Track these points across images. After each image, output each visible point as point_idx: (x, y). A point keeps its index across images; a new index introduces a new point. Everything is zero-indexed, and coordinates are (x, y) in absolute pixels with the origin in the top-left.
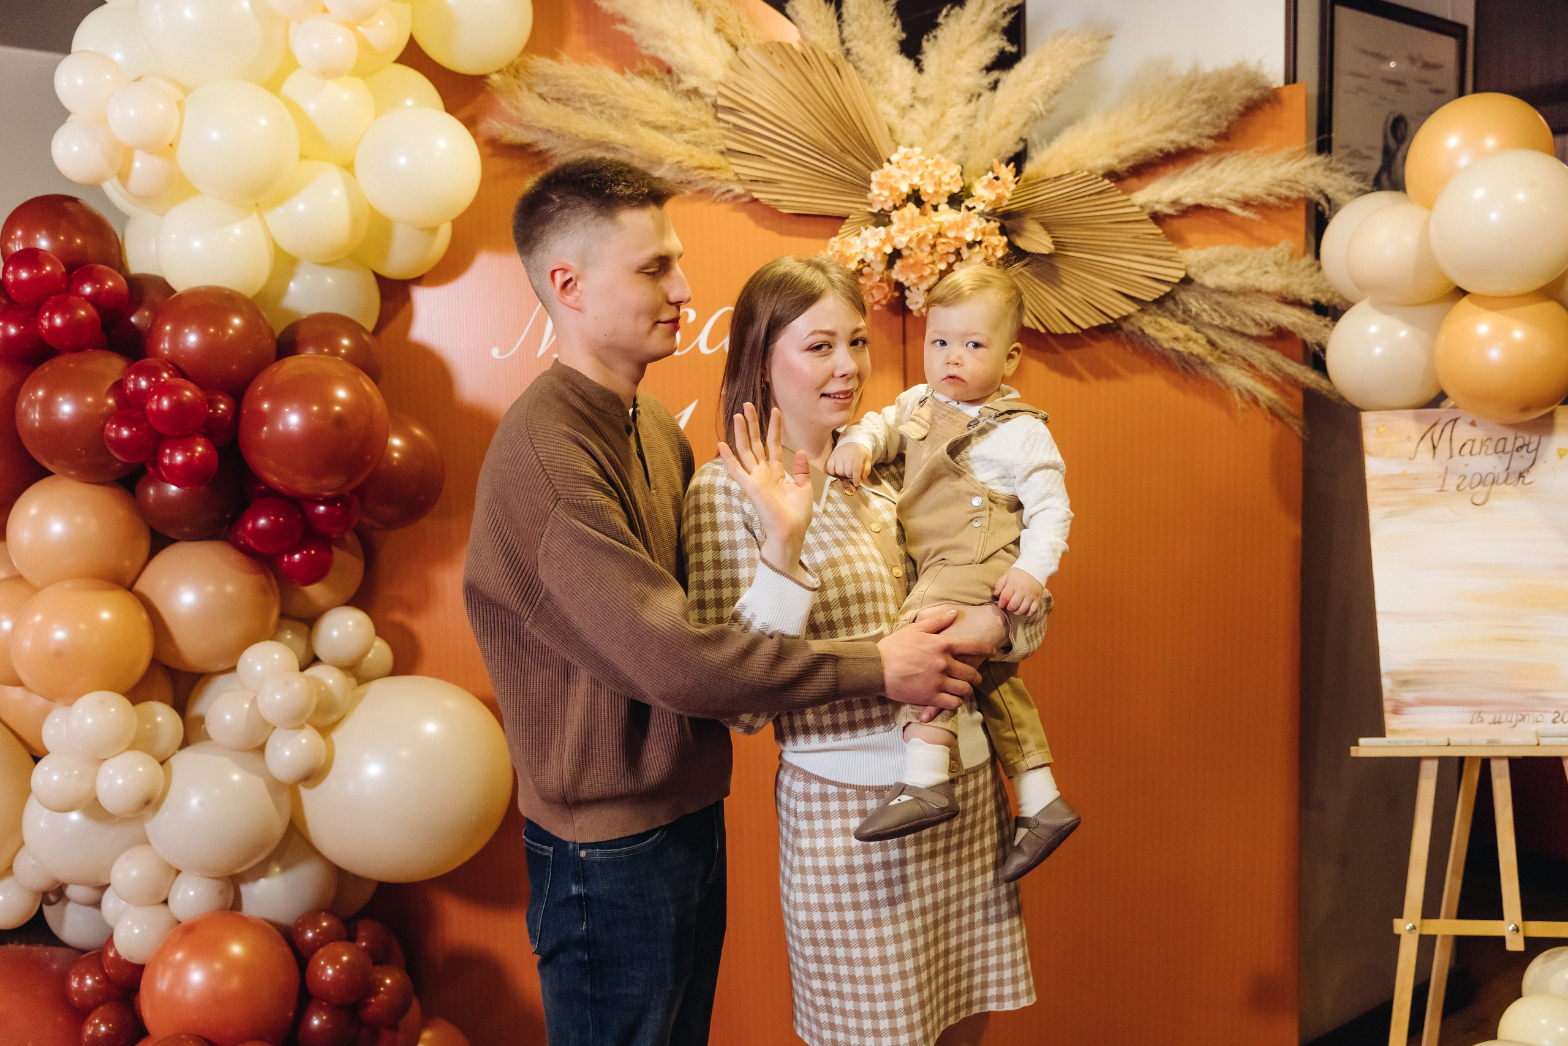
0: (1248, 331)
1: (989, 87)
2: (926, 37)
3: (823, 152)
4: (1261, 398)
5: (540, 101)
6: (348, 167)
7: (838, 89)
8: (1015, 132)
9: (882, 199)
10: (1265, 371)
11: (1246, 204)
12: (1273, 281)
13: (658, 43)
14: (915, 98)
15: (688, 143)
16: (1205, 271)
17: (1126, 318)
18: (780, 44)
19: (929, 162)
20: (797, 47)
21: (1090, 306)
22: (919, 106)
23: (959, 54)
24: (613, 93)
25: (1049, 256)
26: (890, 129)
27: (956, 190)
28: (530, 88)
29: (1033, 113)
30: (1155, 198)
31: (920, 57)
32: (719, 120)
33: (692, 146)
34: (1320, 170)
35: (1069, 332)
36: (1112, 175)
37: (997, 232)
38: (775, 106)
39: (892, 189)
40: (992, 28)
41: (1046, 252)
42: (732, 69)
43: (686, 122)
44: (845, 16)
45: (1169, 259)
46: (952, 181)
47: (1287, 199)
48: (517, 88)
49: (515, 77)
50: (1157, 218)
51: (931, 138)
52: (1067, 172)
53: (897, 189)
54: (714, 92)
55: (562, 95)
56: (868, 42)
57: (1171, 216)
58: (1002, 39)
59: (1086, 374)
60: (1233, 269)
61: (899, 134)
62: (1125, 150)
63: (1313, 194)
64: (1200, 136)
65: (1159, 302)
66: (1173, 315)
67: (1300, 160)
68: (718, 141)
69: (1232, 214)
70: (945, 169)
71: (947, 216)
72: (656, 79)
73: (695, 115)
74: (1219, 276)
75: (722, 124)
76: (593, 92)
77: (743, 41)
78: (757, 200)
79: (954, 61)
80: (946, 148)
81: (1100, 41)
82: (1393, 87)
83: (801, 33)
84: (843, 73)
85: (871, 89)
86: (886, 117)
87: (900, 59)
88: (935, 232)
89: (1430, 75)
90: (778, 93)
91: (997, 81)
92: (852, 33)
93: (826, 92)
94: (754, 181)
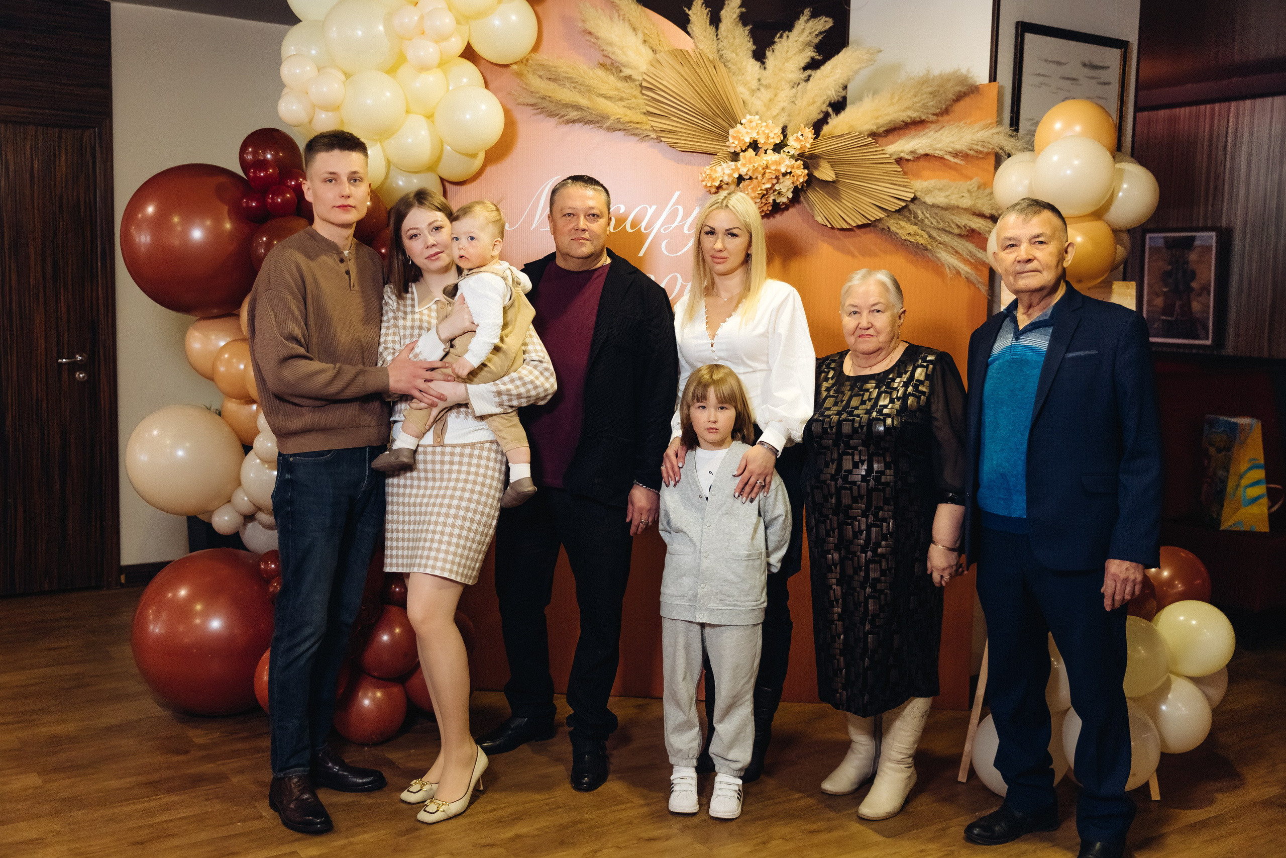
0: (953, 231)
1: (805, 79)
2: (767, 49)
3: (704, 116)
4: (962, 272)
5: (539, 80)
6: (430, 117)
7: (714, 78)
8: (820, 108)
10: (964, 254)
11: (956, 154)
12: (966, 202)
13: (609, 49)
14: (760, 84)
15: (625, 107)
16: (926, 194)
17: (880, 220)
18: (681, 50)
19: (764, 124)
20: (691, 52)
21: (858, 213)
22: (762, 89)
23: (787, 60)
24: (582, 77)
25: (834, 182)
26: (744, 102)
27: (778, 141)
28: (534, 74)
29: (830, 97)
30: (900, 149)
31: (764, 60)
32: (643, 94)
33: (627, 110)
34: (1001, 136)
35: (845, 227)
36: (873, 135)
37: (802, 167)
38: (676, 87)
39: (741, 140)
40: (808, 44)
41: (831, 180)
42: (651, 65)
43: (624, 95)
44: (720, 35)
45: (905, 186)
46: (775, 136)
47: (981, 152)
48: (526, 72)
49: (526, 65)
50: (899, 161)
51: (768, 108)
52: (845, 132)
53: (743, 140)
54: (641, 79)
55: (552, 77)
56: (733, 51)
57: (909, 160)
58: (814, 51)
59: (856, 253)
60: (943, 194)
61: (750, 106)
62: (881, 121)
63: (998, 150)
64: (928, 113)
65: (898, 211)
66: (909, 219)
67: (991, 129)
68: (642, 107)
69: (948, 160)
70: (771, 129)
71: (772, 157)
72: (608, 69)
73: (629, 91)
74: (934, 197)
75: (645, 97)
76: (570, 76)
77: (659, 48)
78: (663, 142)
79: (784, 64)
80: (777, 115)
81: (873, 54)
82: (1068, 82)
83: (695, 42)
84: (717, 68)
85: (734, 79)
86: (742, 96)
87: (752, 61)
88: (764, 166)
89: (1099, 73)
90: (680, 81)
91: (810, 76)
92: (723, 46)
93: (708, 81)
94: (663, 131)
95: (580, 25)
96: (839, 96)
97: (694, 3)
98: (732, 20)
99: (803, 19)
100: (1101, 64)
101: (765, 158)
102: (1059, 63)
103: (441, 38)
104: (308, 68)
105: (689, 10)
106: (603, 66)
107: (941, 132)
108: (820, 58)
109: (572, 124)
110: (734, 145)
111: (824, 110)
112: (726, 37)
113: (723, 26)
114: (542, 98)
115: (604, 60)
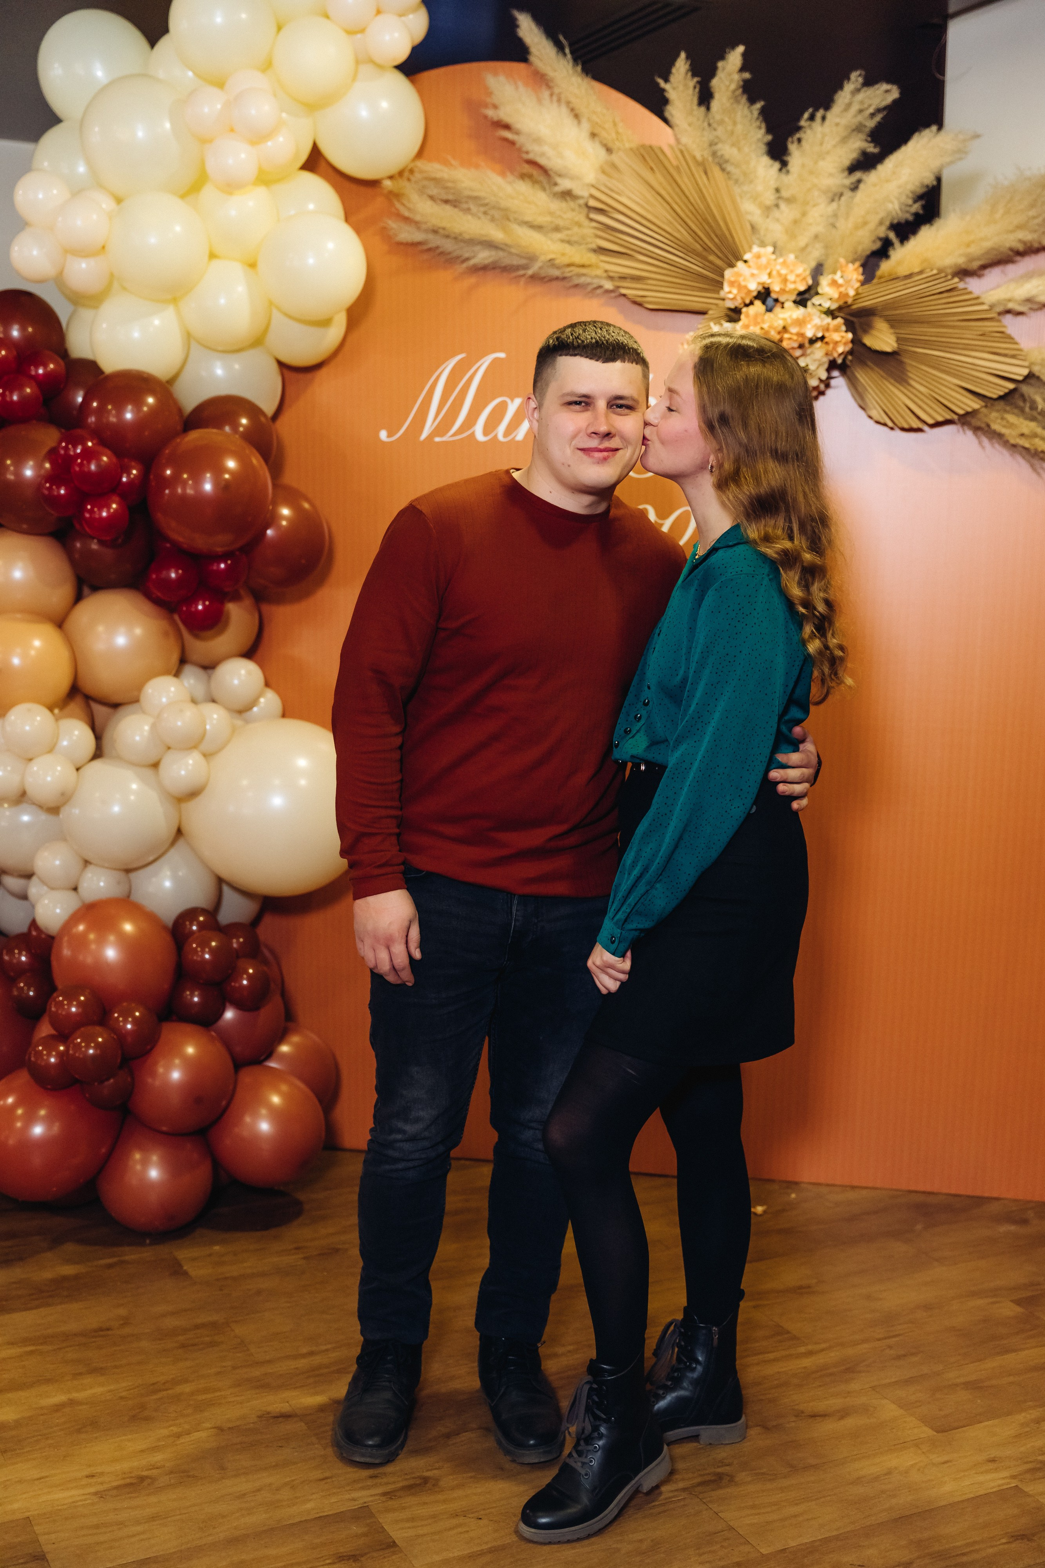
1: (852, 186)
2: (790, 139)
5: (429, 203)
6: (251, 264)
7: (705, 190)
8: (873, 232)
9: (734, 295)
13: (537, 148)
14: (779, 197)
15: (562, 241)
17: (973, 412)
18: (651, 147)
19: (781, 260)
20: (667, 150)
21: (936, 401)
22: (783, 206)
23: (821, 156)
24: (495, 195)
25: (896, 353)
26: (752, 227)
27: (802, 288)
28: (422, 191)
29: (887, 213)
30: (1006, 295)
31: (786, 158)
32: (591, 220)
33: (567, 246)
35: (916, 425)
36: (961, 273)
37: (844, 328)
38: (642, 207)
39: (740, 287)
40: (858, 128)
41: (891, 349)
42: (604, 172)
43: (561, 223)
45: (1013, 357)
48: (409, 190)
49: (409, 180)
50: (1007, 314)
51: (791, 235)
52: (917, 270)
53: (746, 287)
54: (585, 193)
55: (451, 197)
56: (733, 145)
57: (1020, 313)
58: (866, 140)
61: (762, 233)
62: (976, 250)
65: (1004, 398)
66: (1022, 410)
68: (589, 240)
70: (794, 268)
71: (790, 313)
72: (536, 182)
75: (594, 224)
76: (475, 194)
77: (618, 144)
78: (624, 295)
79: (816, 163)
80: (807, 246)
81: (963, 141)
83: (675, 135)
84: (711, 175)
85: (737, 190)
86: (749, 217)
87: (766, 160)
88: (780, 328)
90: (646, 194)
91: (859, 181)
92: (717, 137)
93: (692, 192)
94: (623, 278)
95: (490, 113)
96: (907, 212)
97: (674, 70)
98: (729, 94)
99: (849, 87)
101: (782, 316)
103: (257, 138)
104: (55, 192)
105: (667, 80)
106: (527, 176)
108: (876, 150)
109: (481, 273)
110: (731, 296)
111: (882, 235)
112: (721, 122)
113: (715, 104)
114: (435, 232)
115: (527, 168)
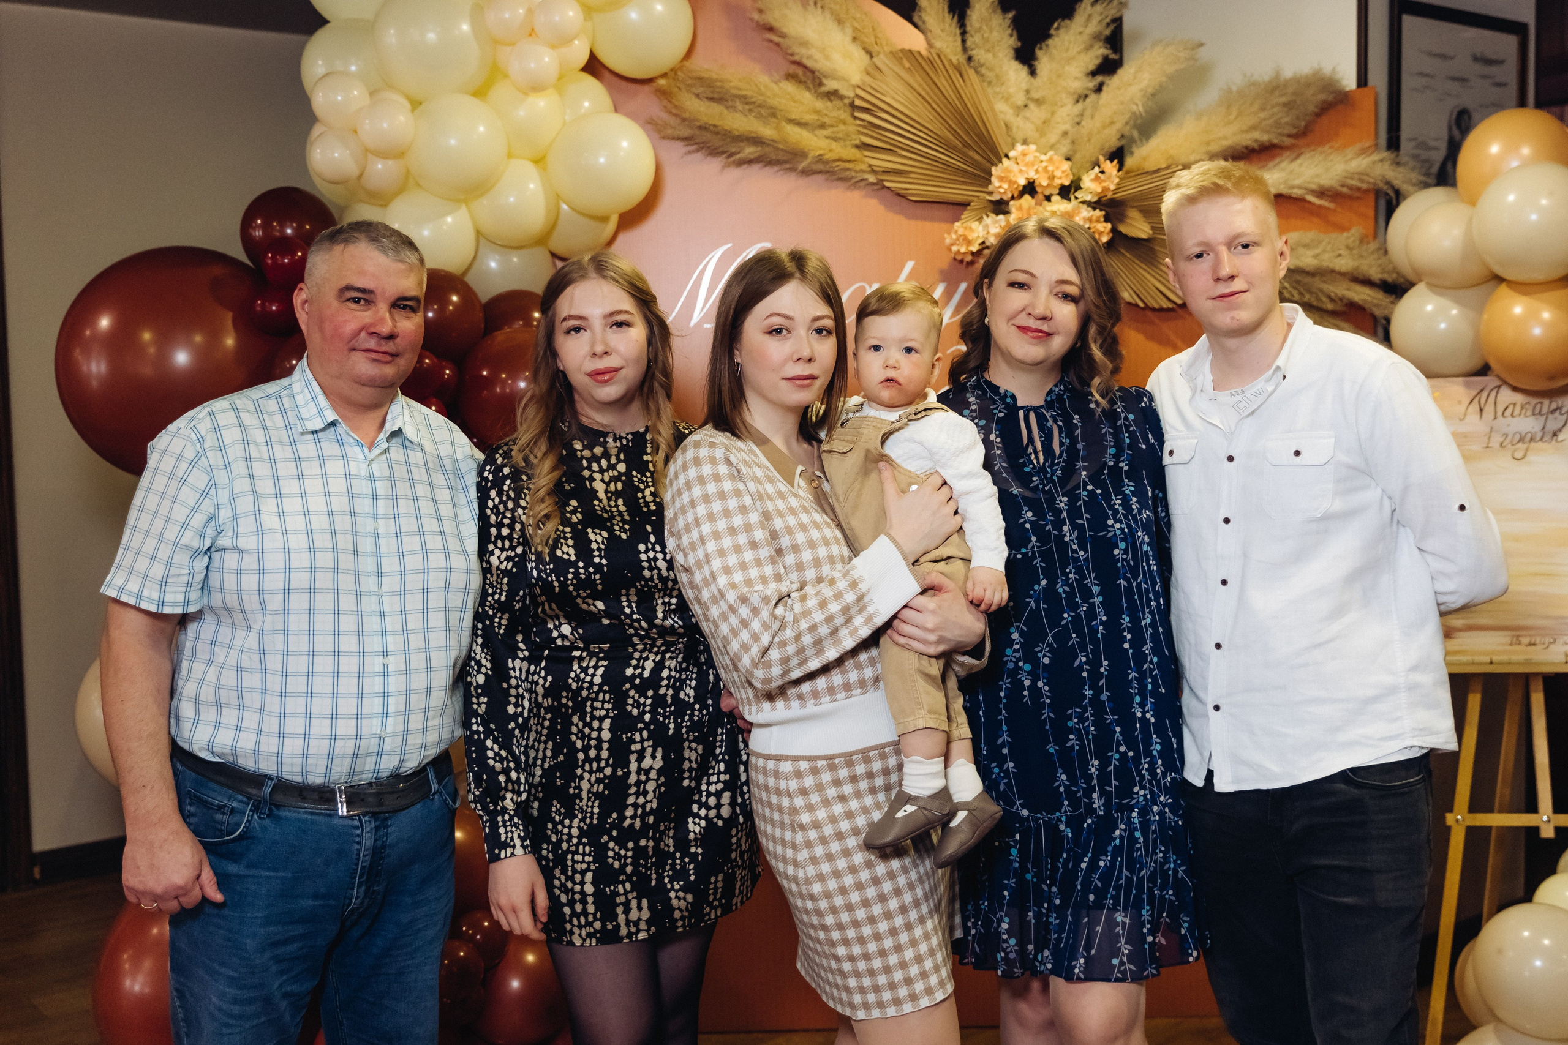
0: (1323, 307)
1: (1095, 88)
2: (1039, 46)
5: (697, 101)
6: (539, 161)
7: (961, 91)
8: (1118, 131)
9: (1002, 190)
11: (1321, 193)
12: (1345, 263)
13: (803, 50)
14: (1028, 99)
15: (827, 137)
18: (909, 51)
19: (1043, 157)
20: (924, 53)
22: (1032, 106)
23: (1069, 61)
24: (762, 95)
25: (1148, 240)
26: (1006, 125)
27: (1067, 183)
28: (688, 91)
29: (1134, 113)
31: (1033, 63)
32: (856, 118)
33: (833, 142)
34: (1387, 165)
35: (1165, 305)
37: (1103, 219)
38: (906, 106)
39: (1011, 182)
40: (1096, 37)
41: (1144, 236)
42: (868, 74)
43: (826, 120)
44: (968, 28)
46: (1063, 175)
47: (1359, 189)
48: (676, 90)
49: (675, 79)
51: (1043, 135)
52: (1164, 166)
53: (1015, 182)
54: (852, 94)
55: (716, 96)
56: (988, 51)
58: (1107, 47)
60: (1310, 253)
61: (1014, 130)
63: (1381, 185)
64: (1281, 135)
67: (1370, 155)
68: (853, 136)
69: (1310, 203)
70: (1057, 165)
71: (1059, 205)
72: (800, 82)
73: (835, 114)
75: (858, 122)
76: (744, 93)
77: (877, 48)
78: (889, 188)
79: (1063, 67)
81: (1193, 49)
82: (1457, 84)
83: (926, 37)
84: (966, 77)
85: (990, 91)
86: (1002, 117)
87: (1016, 65)
89: (1493, 70)
90: (910, 96)
91: (1102, 85)
92: (974, 43)
93: (953, 97)
94: (886, 172)
95: (756, 16)
98: (988, 4)
100: (1494, 57)
101: (1049, 208)
102: (1444, 57)
103: (561, 40)
104: (355, 93)
106: (790, 77)
107: (1299, 161)
109: (745, 166)
110: (999, 190)
111: (1127, 132)
112: (979, 30)
113: (974, 13)
114: (703, 128)
115: (793, 69)
